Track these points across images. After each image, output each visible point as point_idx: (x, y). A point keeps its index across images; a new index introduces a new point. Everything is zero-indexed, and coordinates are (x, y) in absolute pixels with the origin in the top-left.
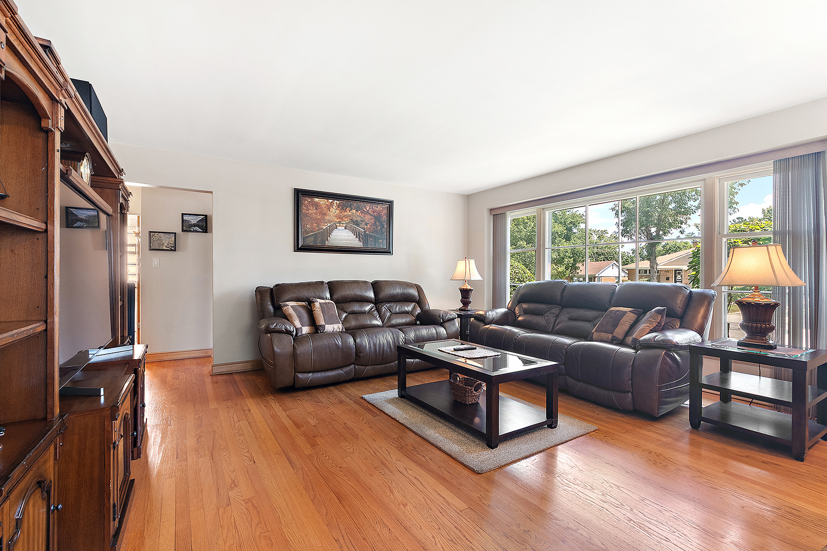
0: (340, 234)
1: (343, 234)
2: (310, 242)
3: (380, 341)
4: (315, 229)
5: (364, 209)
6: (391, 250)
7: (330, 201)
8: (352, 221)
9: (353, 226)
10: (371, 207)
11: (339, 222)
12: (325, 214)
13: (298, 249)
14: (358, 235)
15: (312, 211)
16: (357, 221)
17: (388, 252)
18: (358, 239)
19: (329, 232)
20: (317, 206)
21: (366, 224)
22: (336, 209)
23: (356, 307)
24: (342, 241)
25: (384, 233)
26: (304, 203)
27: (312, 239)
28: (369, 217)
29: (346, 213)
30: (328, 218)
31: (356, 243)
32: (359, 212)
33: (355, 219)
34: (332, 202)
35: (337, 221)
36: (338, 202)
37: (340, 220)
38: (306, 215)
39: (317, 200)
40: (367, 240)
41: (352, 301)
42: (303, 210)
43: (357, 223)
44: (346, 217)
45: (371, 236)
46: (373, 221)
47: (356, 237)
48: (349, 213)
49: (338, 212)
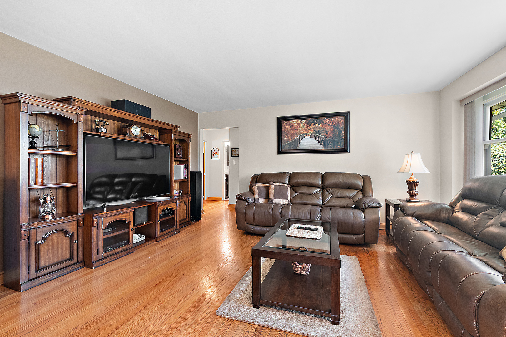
0: (307, 141)
1: (309, 141)
2: (287, 148)
3: (299, 214)
4: (290, 139)
5: (325, 122)
6: (348, 150)
7: (299, 121)
8: (315, 131)
9: (316, 134)
10: (330, 120)
11: (306, 134)
12: (296, 130)
13: (280, 153)
14: (320, 141)
15: (288, 129)
16: (319, 131)
17: (345, 151)
18: (320, 144)
19: (299, 141)
20: (291, 125)
21: (327, 132)
22: (304, 125)
23: (305, 190)
24: (308, 146)
25: (341, 137)
26: (283, 125)
27: (288, 146)
28: (329, 127)
29: (310, 127)
30: (298, 132)
31: (319, 146)
32: (321, 124)
33: (317, 130)
34: (301, 121)
35: (305, 133)
36: (305, 121)
37: (307, 132)
38: (284, 132)
39: (291, 121)
40: (328, 143)
41: (304, 186)
42: (283, 129)
43: (319, 133)
44: (311, 129)
45: (330, 141)
46: (332, 129)
47: (319, 142)
48: (313, 127)
49: (305, 127)
